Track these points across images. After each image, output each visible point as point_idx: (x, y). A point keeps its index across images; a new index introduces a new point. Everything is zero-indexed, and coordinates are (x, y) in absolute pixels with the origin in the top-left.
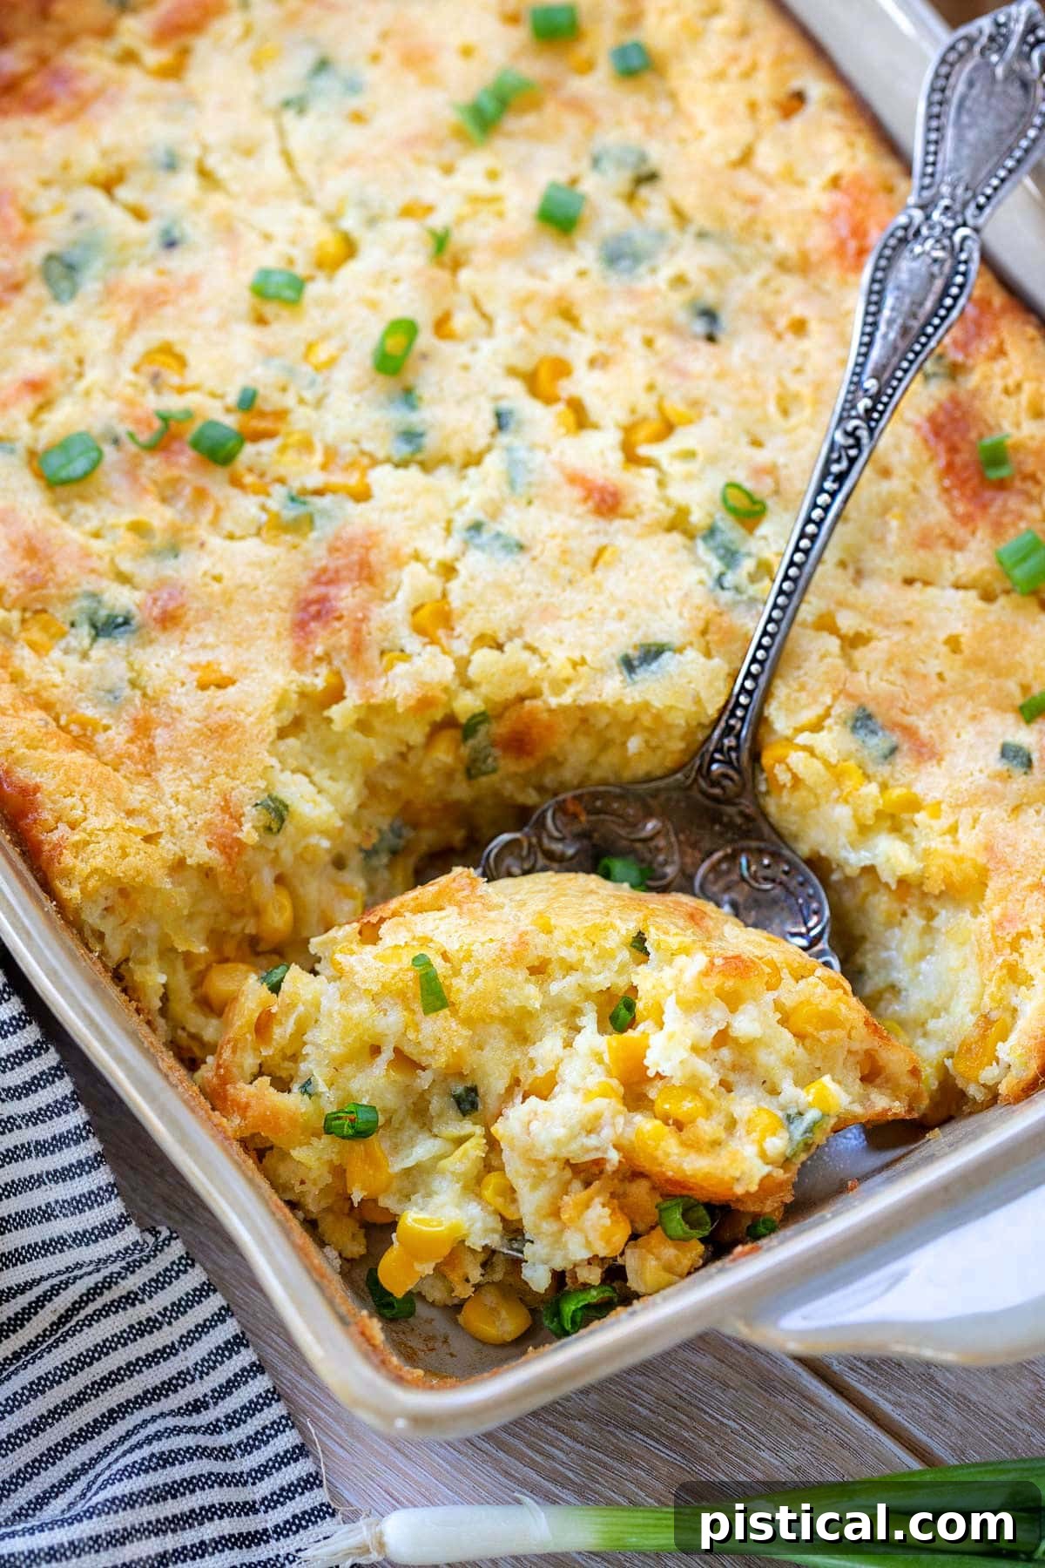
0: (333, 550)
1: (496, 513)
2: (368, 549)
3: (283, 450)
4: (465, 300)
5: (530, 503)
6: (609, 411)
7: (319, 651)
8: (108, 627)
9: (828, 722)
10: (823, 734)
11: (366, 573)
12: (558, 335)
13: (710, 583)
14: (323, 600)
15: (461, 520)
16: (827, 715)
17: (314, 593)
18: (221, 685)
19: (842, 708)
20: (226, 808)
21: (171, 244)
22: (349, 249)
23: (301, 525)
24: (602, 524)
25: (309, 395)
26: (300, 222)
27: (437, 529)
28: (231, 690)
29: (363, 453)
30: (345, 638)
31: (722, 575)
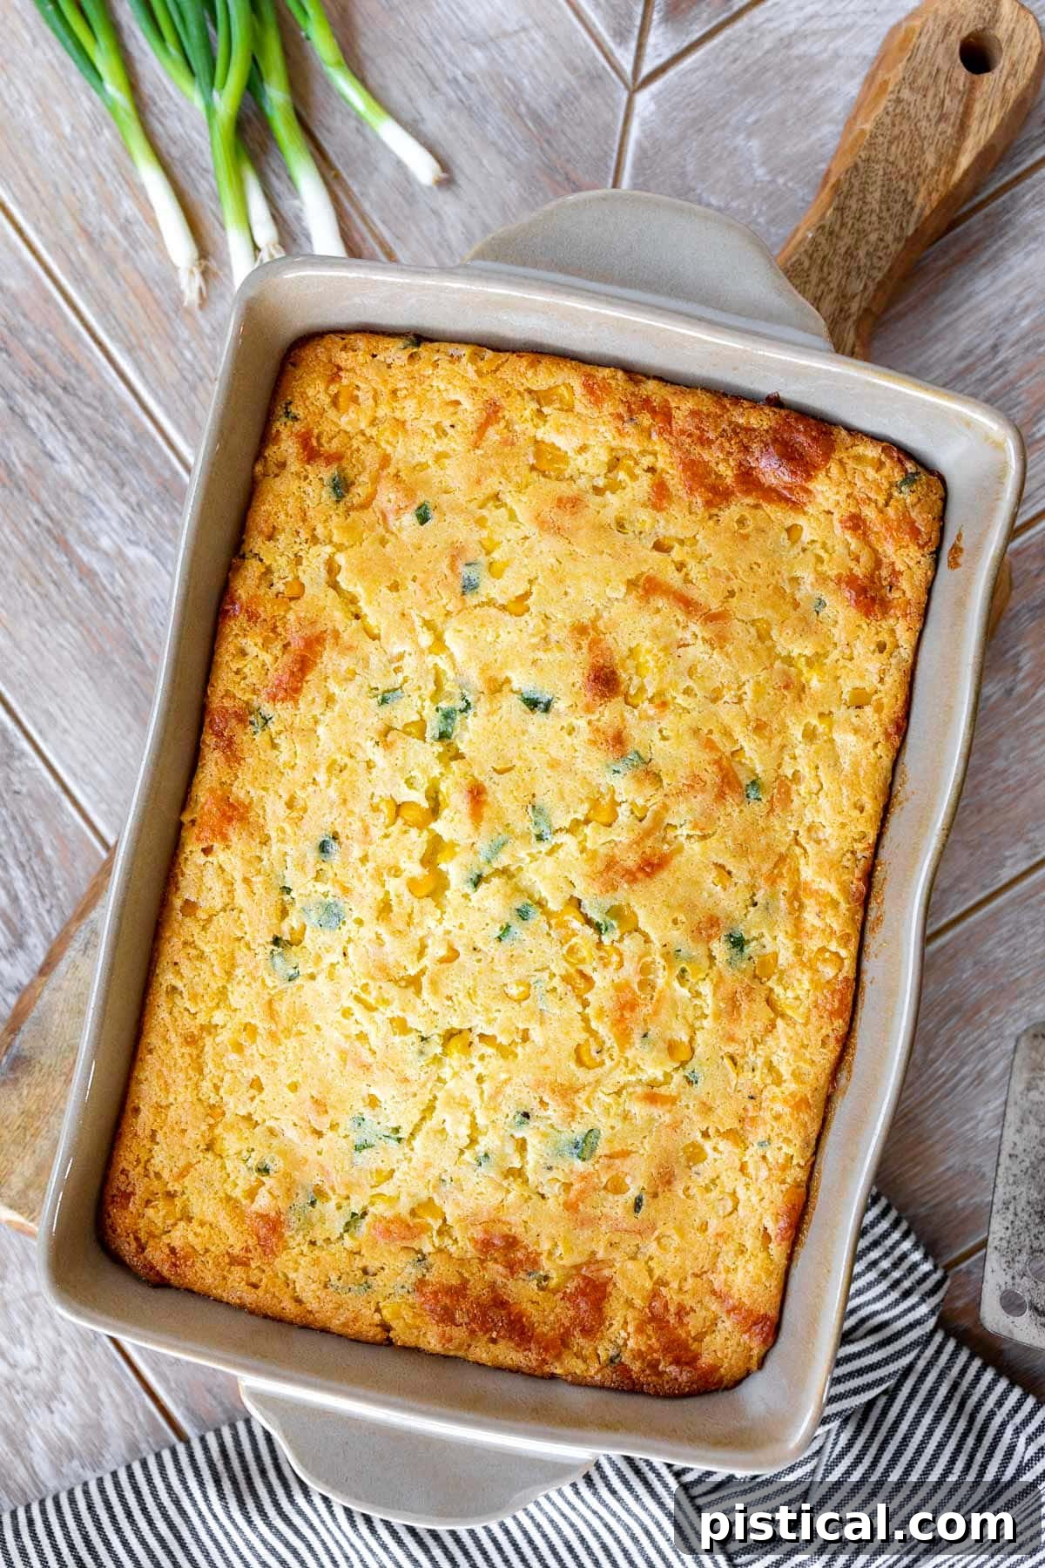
0: (615, 889)
1: (525, 836)
2: (601, 873)
3: (582, 961)
4: (426, 961)
5: (508, 825)
6: (417, 841)
7: (666, 847)
8: (738, 943)
9: (484, 599)
10: (492, 596)
11: (611, 864)
12: (400, 902)
13: (471, 712)
14: (641, 869)
15: (544, 847)
16: (483, 604)
17: (640, 875)
18: (722, 867)
19: (472, 600)
20: (772, 810)
21: (526, 1115)
22: (450, 1036)
23: (616, 912)
24: (487, 784)
25: (546, 975)
26: (455, 1074)
27: (561, 854)
28: (720, 861)
29: (550, 926)
30: (649, 842)
31: (461, 711)
